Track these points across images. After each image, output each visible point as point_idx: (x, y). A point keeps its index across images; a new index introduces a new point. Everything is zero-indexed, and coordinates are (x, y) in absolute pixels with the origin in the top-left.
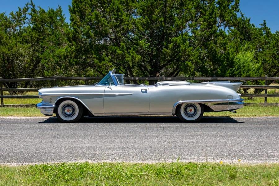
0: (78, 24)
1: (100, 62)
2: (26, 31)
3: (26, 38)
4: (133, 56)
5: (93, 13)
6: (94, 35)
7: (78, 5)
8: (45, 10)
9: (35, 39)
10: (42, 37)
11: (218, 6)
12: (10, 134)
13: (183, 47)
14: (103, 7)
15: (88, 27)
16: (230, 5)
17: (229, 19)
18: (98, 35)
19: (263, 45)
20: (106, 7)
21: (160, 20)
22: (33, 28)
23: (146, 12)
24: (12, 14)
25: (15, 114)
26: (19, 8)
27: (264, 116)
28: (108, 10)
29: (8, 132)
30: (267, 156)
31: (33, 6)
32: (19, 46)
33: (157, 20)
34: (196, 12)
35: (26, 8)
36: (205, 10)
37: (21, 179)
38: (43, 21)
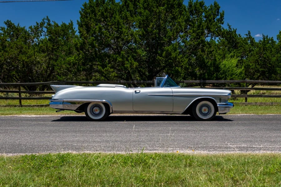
0: (85, 36)
1: (103, 68)
2: (42, 42)
3: (42, 48)
4: (131, 63)
5: (97, 27)
6: (98, 45)
7: (84, 19)
8: (58, 24)
9: (50, 48)
10: (56, 47)
11: (205, 19)
12: (16, 130)
13: (174, 55)
14: (106, 21)
15: (92, 39)
16: (216, 18)
17: (214, 30)
18: (101, 45)
19: (248, 53)
20: (108, 21)
21: (154, 32)
22: (48, 39)
23: (142, 25)
24: (31, 28)
25: (27, 113)
26: (37, 22)
27: (239, 113)
28: (110, 24)
29: (16, 128)
30: (225, 148)
31: (49, 21)
32: (37, 54)
33: (151, 32)
34: (186, 24)
35: (43, 23)
36: (194, 23)
37: (10, 167)
38: (57, 34)
